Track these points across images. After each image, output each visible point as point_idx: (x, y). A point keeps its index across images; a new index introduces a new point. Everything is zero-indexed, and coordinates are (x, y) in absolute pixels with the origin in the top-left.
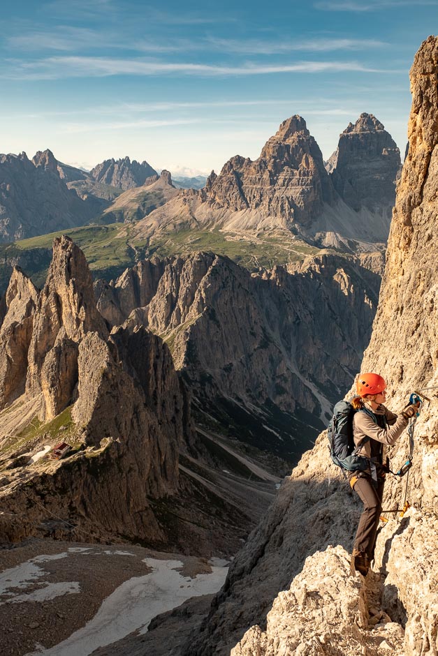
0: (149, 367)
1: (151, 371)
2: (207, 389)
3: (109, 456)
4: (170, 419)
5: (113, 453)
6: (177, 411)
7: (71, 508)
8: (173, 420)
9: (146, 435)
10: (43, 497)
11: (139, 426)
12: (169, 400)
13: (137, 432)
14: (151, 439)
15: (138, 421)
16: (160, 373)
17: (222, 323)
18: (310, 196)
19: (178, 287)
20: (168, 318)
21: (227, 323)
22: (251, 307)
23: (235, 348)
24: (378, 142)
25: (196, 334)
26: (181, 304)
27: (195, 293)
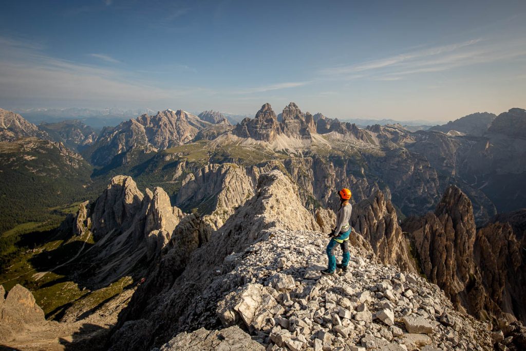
17: (232, 191)
18: (272, 133)
19: (217, 177)
20: (214, 188)
21: (233, 191)
22: (243, 184)
23: (237, 200)
24: (296, 113)
25: (222, 196)
26: (218, 184)
27: (222, 181)
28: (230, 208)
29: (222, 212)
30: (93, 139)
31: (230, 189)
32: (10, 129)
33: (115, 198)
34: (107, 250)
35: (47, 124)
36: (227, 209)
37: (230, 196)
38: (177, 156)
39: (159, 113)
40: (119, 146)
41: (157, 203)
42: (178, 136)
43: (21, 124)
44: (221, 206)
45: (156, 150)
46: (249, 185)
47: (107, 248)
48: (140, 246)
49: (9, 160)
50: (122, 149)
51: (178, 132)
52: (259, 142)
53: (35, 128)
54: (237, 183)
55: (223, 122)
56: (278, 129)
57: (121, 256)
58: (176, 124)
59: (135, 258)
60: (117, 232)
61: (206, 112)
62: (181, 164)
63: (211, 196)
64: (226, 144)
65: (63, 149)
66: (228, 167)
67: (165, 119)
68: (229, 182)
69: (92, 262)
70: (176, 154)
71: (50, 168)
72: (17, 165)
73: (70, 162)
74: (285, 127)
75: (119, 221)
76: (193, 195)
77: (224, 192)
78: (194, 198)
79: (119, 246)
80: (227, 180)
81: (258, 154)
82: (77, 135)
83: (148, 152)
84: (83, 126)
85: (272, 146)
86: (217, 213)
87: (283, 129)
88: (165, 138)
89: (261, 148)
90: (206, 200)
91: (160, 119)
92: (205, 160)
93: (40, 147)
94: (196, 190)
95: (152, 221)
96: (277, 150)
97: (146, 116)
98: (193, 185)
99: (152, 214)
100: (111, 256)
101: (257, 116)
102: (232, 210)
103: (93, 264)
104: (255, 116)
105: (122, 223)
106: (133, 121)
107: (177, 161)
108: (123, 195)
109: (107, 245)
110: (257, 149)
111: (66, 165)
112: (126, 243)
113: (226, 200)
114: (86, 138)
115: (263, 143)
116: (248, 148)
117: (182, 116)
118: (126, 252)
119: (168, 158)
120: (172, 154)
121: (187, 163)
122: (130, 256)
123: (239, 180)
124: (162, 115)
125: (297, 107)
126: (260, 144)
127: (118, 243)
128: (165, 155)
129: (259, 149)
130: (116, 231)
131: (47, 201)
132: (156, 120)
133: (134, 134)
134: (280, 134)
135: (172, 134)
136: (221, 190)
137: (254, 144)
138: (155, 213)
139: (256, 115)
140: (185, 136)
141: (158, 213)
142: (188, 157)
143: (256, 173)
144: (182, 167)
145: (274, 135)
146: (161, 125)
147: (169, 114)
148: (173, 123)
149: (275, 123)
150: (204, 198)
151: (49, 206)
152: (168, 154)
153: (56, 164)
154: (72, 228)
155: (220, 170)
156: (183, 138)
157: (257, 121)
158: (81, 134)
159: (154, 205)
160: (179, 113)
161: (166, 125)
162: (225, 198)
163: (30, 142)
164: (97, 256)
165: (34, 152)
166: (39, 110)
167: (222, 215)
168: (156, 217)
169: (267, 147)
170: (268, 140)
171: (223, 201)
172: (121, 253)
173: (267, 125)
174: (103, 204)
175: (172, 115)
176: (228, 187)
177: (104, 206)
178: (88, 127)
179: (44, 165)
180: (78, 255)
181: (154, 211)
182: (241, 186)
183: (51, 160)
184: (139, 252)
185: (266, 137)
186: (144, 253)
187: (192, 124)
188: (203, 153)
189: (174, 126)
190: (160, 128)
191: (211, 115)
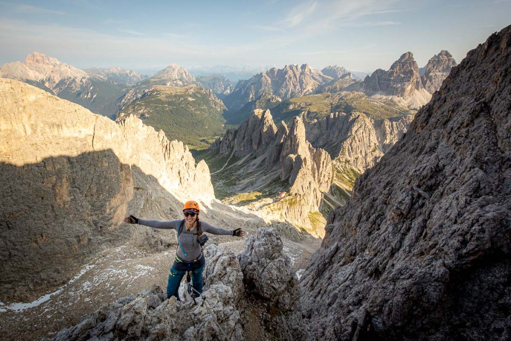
2: (347, 165)
4: (326, 181)
6: (329, 178)
7: (281, 215)
8: (327, 182)
10: (272, 211)
12: (327, 174)
16: (325, 165)
17: (357, 141)
18: (410, 87)
19: (343, 125)
20: (337, 136)
21: (359, 141)
22: (371, 136)
23: (361, 151)
24: (449, 63)
25: (346, 145)
26: (343, 132)
27: (349, 129)
28: (352, 158)
29: (344, 160)
30: (231, 91)
31: (356, 139)
32: (181, 80)
33: (254, 128)
34: (244, 169)
35: (201, 77)
36: (349, 158)
37: (355, 146)
38: (299, 106)
39: (286, 66)
40: (250, 95)
41: (296, 130)
42: (300, 89)
43: (186, 76)
44: (343, 154)
45: (280, 100)
46: (376, 138)
47: (244, 168)
48: (274, 169)
49: (179, 99)
50: (252, 98)
51: (301, 86)
52: (390, 97)
53: (194, 80)
54: (364, 134)
55: (348, 76)
56: (417, 82)
57: (256, 175)
58: (300, 77)
59: (269, 177)
60: (252, 157)
61: (330, 67)
62: (303, 113)
63: (334, 143)
64: (351, 97)
65: (211, 95)
66: (357, 116)
67: (290, 72)
68: (356, 132)
69: (233, 176)
70: (299, 103)
71: (203, 108)
72: (183, 104)
73: (215, 105)
74: (428, 81)
75: (255, 147)
76: (314, 140)
77: (349, 141)
78: (315, 143)
79: (254, 167)
80: (354, 129)
81: (388, 110)
82: (220, 87)
83: (274, 101)
84: (224, 79)
85: (406, 102)
86: (339, 159)
87: (424, 83)
88: (288, 91)
89: (392, 103)
90: (328, 147)
91: (286, 73)
92: (326, 111)
93: (197, 92)
94: (318, 136)
95: (289, 147)
96: (412, 107)
97: (274, 70)
98: (316, 131)
99: (290, 140)
100: (248, 174)
101: (392, 68)
102: (354, 161)
103: (233, 177)
104: (390, 67)
105: (257, 149)
106: (263, 74)
107: (299, 110)
108: (262, 124)
109: (244, 165)
110: (387, 104)
111: (212, 107)
112: (260, 166)
113: (350, 149)
114: (226, 89)
115: (396, 99)
116: (375, 103)
117: (306, 70)
118: (260, 172)
119: (291, 107)
120: (295, 104)
121: (309, 112)
122: (265, 175)
123: (367, 130)
124: (288, 69)
125: (451, 56)
126: (391, 99)
127: (254, 165)
128: (289, 104)
129: (389, 104)
130: (252, 155)
131: (199, 132)
132: (282, 73)
133: (263, 85)
134: (420, 89)
135: (295, 86)
136: (345, 139)
137: (385, 98)
138: (293, 139)
139: (392, 66)
140: (307, 90)
141: (297, 139)
142: (310, 107)
143: (387, 127)
144: (303, 116)
145: (411, 90)
146: (286, 78)
147: (294, 69)
148: (298, 77)
149: (415, 76)
150: (326, 144)
151: (200, 136)
152: (292, 103)
153: (206, 106)
154: (219, 149)
155: (347, 117)
156: (305, 91)
157: (392, 73)
158: (223, 86)
159: (294, 131)
160: (304, 67)
161: (290, 78)
162: (350, 146)
163: (192, 88)
164: (236, 172)
165: (194, 95)
166: (197, 67)
167: (344, 163)
168: (293, 143)
169: (400, 103)
170: (402, 96)
171: (347, 149)
172: (256, 173)
173: (404, 77)
174: (243, 131)
175: (297, 69)
176: (355, 136)
177: (245, 133)
178: (228, 80)
179: (199, 105)
180: (222, 169)
181: (292, 137)
182: (368, 138)
183: (204, 103)
184: (273, 173)
185: (401, 92)
186: (278, 174)
187: (314, 79)
188: (326, 105)
189: (298, 80)
190: (285, 80)
191: (335, 70)
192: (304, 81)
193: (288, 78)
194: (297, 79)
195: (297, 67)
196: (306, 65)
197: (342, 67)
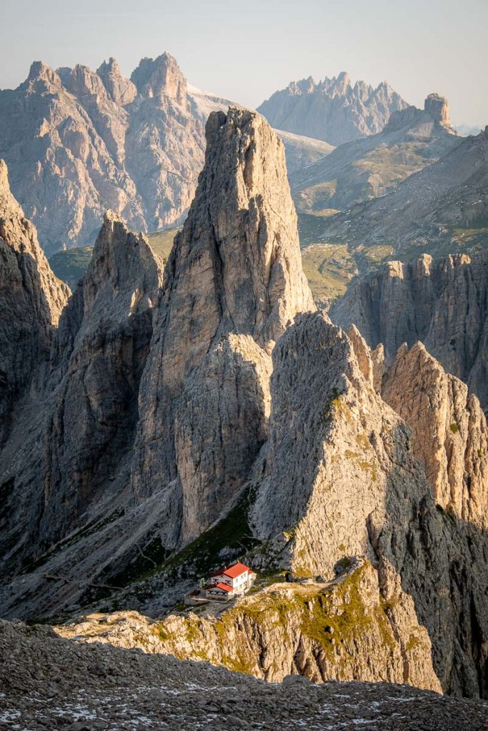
0: (434, 446)
1: (441, 455)
3: (359, 599)
5: (369, 594)
9: (445, 577)
11: (427, 550)
13: (422, 567)
14: (456, 593)
15: (423, 540)
16: (459, 468)
117: (169, 92)
124: (53, 85)
135: (106, 191)
160: (151, 73)
175: (109, 87)
189: (121, 150)
190: (41, 156)
191: (339, 101)
192: (163, 158)
193: (56, 140)
194: (112, 148)
195: (106, 71)
196: (163, 59)
197: (383, 86)
